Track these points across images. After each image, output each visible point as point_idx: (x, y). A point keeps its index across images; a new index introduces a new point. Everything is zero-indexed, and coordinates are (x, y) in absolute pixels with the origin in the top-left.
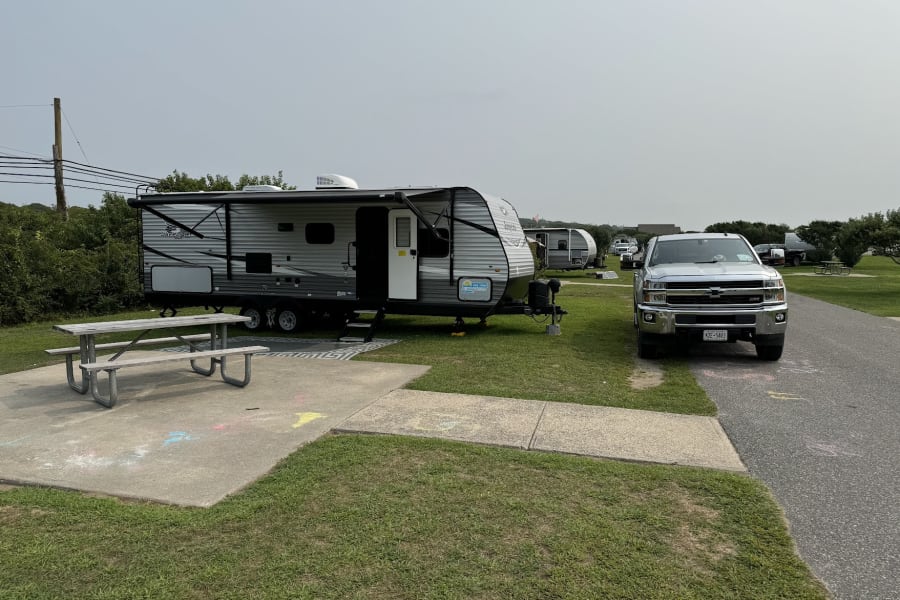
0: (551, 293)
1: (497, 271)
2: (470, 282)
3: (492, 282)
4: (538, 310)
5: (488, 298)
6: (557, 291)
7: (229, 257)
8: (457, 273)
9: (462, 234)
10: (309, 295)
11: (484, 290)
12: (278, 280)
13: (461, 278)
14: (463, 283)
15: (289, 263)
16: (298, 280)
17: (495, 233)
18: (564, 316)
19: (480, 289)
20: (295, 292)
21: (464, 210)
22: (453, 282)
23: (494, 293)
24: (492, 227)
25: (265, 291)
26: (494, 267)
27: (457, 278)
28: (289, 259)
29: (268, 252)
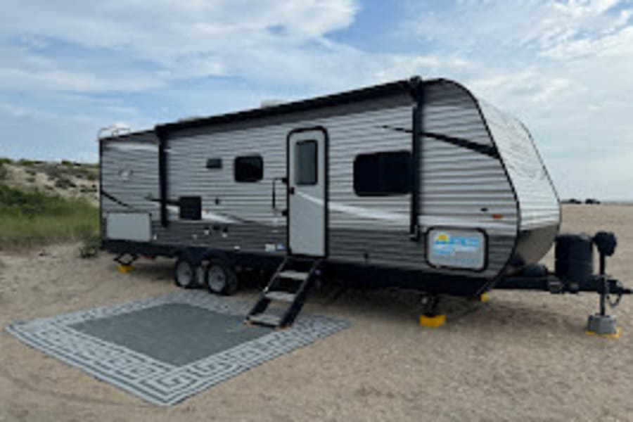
0: (596, 255)
1: (496, 217)
2: (446, 236)
3: (487, 237)
4: (575, 286)
5: (480, 265)
6: (611, 252)
7: (164, 200)
8: (426, 221)
9: (436, 157)
10: (237, 248)
11: (473, 249)
12: (207, 228)
13: (432, 228)
14: (435, 237)
15: (217, 207)
16: (226, 228)
17: (493, 151)
18: (625, 297)
19: (465, 249)
20: (223, 243)
21: (438, 117)
22: (419, 236)
23: (491, 256)
24: (486, 141)
25: (195, 241)
26: (491, 211)
27: (425, 230)
28: (217, 202)
29: (197, 194)
